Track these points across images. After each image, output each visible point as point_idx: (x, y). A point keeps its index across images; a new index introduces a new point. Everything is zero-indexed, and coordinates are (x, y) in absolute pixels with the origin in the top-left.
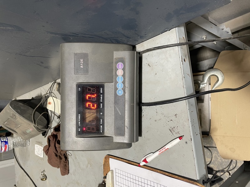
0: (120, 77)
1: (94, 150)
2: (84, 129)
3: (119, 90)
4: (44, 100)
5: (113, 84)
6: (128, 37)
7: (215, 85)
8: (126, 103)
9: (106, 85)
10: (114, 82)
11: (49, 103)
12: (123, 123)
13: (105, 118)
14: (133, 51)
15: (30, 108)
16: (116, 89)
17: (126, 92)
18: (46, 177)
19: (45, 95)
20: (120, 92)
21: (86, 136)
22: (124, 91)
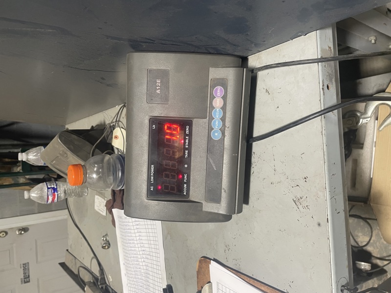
0: (218, 110)
1: (172, 220)
2: (160, 187)
3: (215, 131)
4: (108, 132)
5: (206, 120)
6: (234, 45)
7: (385, 121)
8: (225, 152)
9: (195, 121)
10: (208, 118)
11: (116, 137)
12: (218, 184)
13: (192, 173)
14: (242, 67)
15: (87, 142)
16: (210, 129)
17: (226, 134)
18: (109, 244)
19: (109, 124)
20: (216, 134)
21: (162, 199)
22: (222, 133)
